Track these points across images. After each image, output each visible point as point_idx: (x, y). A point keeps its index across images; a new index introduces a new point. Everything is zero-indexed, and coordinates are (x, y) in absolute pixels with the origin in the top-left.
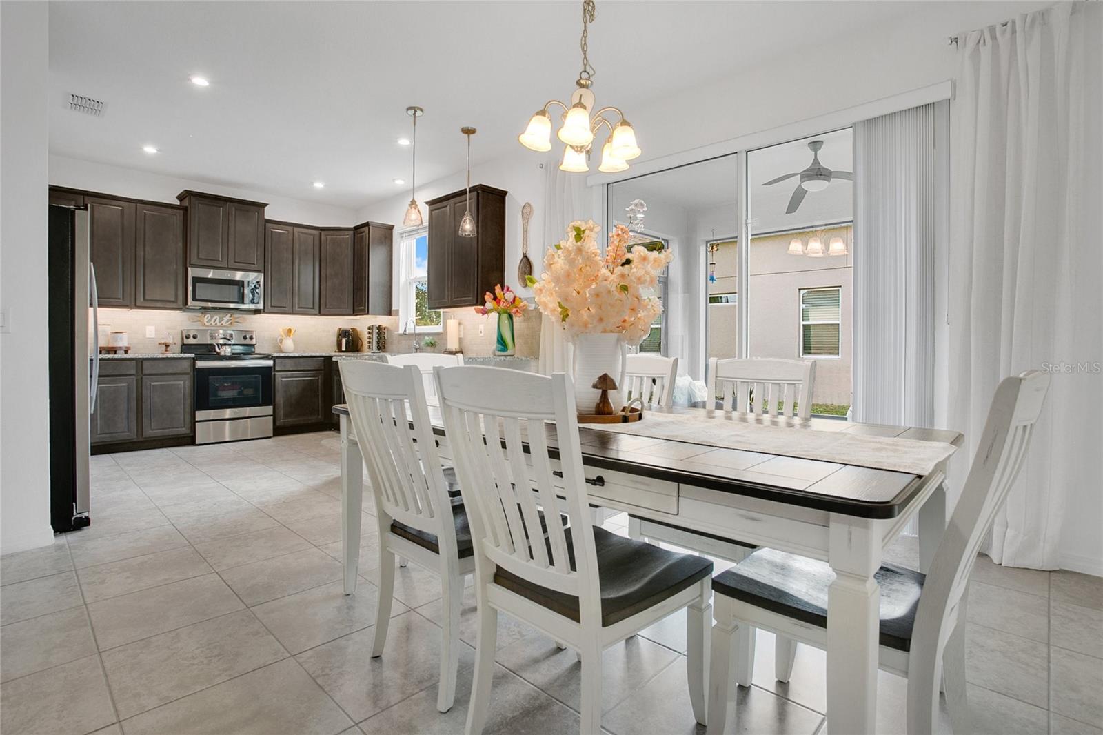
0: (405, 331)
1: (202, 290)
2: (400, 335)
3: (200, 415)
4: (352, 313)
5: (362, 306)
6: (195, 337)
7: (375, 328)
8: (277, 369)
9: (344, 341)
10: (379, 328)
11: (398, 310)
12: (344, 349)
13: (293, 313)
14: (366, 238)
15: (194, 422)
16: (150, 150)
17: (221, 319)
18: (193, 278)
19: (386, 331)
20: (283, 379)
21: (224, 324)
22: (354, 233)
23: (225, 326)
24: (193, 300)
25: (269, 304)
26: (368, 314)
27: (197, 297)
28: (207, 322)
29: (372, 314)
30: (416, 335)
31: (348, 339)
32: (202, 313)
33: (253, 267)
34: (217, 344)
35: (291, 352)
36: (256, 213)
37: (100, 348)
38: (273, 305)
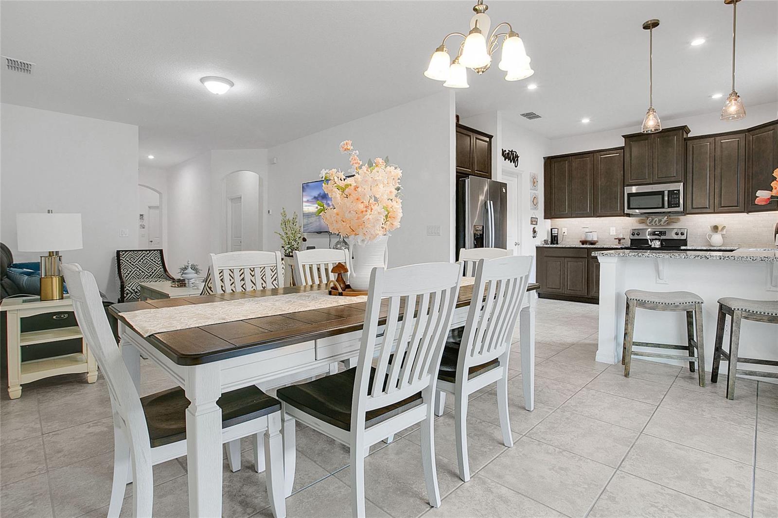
1: (635, 201)
6: (638, 235)
13: (714, 213)
16: (586, 121)
17: (660, 221)
18: (628, 194)
21: (662, 224)
23: (663, 226)
24: (628, 209)
25: (690, 206)
27: (631, 207)
28: (650, 223)
32: (645, 217)
33: (673, 179)
34: (650, 239)
35: (721, 245)
36: (675, 137)
37: (581, 241)
38: (694, 207)
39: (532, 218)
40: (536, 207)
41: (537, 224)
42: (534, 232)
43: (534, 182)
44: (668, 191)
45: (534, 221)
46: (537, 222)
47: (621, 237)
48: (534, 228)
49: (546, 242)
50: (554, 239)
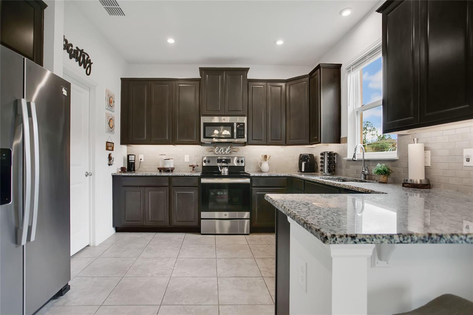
0: (354, 156)
1: (209, 131)
2: (349, 160)
3: (204, 215)
4: (309, 143)
5: (316, 137)
6: (209, 162)
7: (326, 155)
8: (253, 185)
9: (303, 164)
10: (330, 154)
11: (346, 138)
12: (303, 170)
13: (266, 144)
14: (318, 80)
15: (200, 219)
17: (225, 150)
18: (204, 123)
19: (335, 157)
20: (257, 193)
21: (226, 153)
22: (309, 79)
23: (227, 154)
24: (204, 138)
25: (251, 139)
26: (320, 143)
27: (206, 136)
28: (217, 152)
29: (323, 143)
30: (365, 160)
31: (307, 162)
32: (214, 146)
33: (239, 113)
34: (220, 166)
35: (267, 171)
36: (242, 76)
37: (158, 169)
38: (253, 139)
39: (107, 142)
40: (112, 129)
41: (113, 150)
42: (110, 158)
43: (111, 102)
44: (237, 123)
45: (109, 146)
46: (113, 147)
47: (195, 164)
48: (110, 155)
49: (123, 169)
50: (131, 166)
